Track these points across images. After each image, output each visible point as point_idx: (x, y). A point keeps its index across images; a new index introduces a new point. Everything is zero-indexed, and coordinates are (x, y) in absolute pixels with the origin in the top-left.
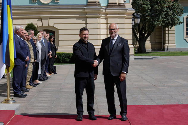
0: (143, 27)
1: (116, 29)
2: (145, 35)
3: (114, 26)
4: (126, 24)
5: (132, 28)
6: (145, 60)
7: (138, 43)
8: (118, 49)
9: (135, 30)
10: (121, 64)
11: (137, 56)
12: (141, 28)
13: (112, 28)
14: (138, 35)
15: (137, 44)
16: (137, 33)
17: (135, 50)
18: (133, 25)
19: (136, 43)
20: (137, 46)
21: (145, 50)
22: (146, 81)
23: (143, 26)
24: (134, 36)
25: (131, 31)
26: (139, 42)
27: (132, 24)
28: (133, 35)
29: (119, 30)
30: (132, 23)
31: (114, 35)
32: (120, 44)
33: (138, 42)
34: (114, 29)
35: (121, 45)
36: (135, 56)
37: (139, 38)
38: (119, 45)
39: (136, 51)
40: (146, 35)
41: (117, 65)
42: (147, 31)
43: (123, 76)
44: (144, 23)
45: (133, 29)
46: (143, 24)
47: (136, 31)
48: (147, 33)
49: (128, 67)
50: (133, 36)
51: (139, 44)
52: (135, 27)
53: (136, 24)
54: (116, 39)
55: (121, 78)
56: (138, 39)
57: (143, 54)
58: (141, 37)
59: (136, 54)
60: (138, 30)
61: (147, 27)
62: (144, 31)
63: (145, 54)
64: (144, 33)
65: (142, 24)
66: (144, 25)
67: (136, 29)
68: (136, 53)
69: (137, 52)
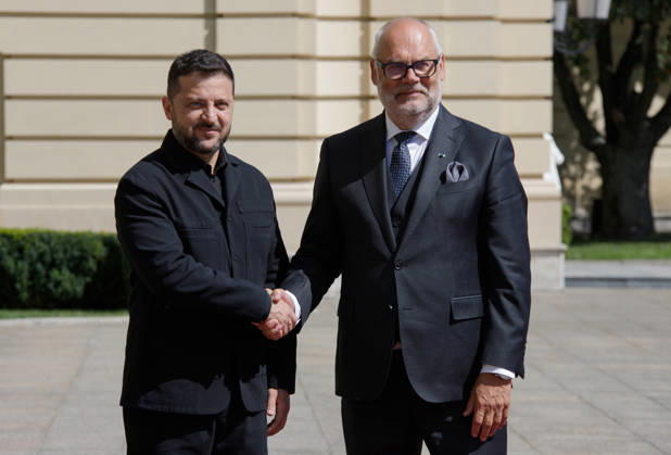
0: (632, 47)
1: (436, 62)
2: (648, 105)
4: (505, 21)
5: (549, 52)
6: (646, 292)
7: (592, 165)
8: (451, 204)
9: (576, 70)
10: (476, 312)
11: (584, 258)
12: (618, 50)
13: (405, 54)
14: (596, 105)
15: (584, 170)
16: (586, 87)
17: (568, 218)
18: (557, 34)
19: (582, 164)
20: (586, 189)
21: (650, 220)
23: (636, 32)
24: (566, 116)
25: (542, 78)
26: (600, 159)
27: (548, 21)
28: (562, 105)
30: (549, 15)
31: (419, 103)
32: (461, 170)
33: (591, 155)
34: (418, 64)
35: (472, 174)
36: (567, 258)
37: (600, 125)
38: (454, 176)
39: (577, 226)
40: (657, 104)
41: (452, 321)
42: (664, 77)
43: (493, 403)
44: (640, 15)
45: (558, 60)
46: (638, 25)
47: (585, 74)
48: (665, 87)
49: (522, 333)
50: (556, 110)
51: (603, 172)
52: (572, 44)
53: (585, 21)
54: (427, 136)
55: (480, 417)
56: (597, 134)
57: (627, 249)
58: (619, 116)
59: (577, 250)
60: (593, 66)
61: (663, 46)
62: (639, 72)
63: (650, 249)
64: (639, 88)
65: (629, 25)
66: (647, 27)
67: (580, 61)
68: (576, 240)
69: (588, 230)
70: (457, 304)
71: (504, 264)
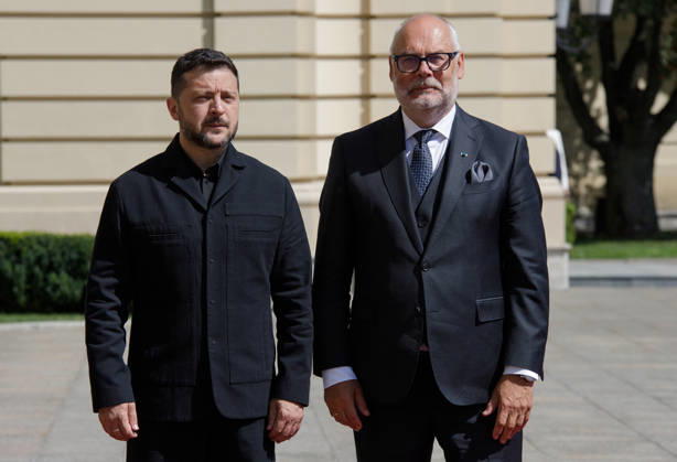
0: (635, 44)
2: (651, 102)
3: (437, 33)
4: (507, 18)
5: (551, 48)
6: (653, 292)
7: (595, 163)
9: (579, 67)
10: (498, 315)
11: (588, 257)
12: (621, 47)
14: (600, 102)
15: (587, 169)
16: (589, 84)
17: (572, 217)
18: (559, 32)
19: (586, 161)
20: (590, 188)
21: (655, 218)
22: (658, 445)
23: (639, 30)
24: (569, 113)
25: (545, 75)
26: (604, 157)
27: (551, 18)
28: (565, 103)
29: (467, 63)
30: (551, 12)
32: (486, 170)
33: (595, 154)
34: (432, 57)
35: (496, 174)
36: (572, 257)
37: (604, 122)
38: (479, 176)
39: (581, 225)
40: (661, 101)
41: (478, 323)
42: (667, 73)
43: (517, 405)
44: (643, 11)
45: (561, 57)
46: (641, 21)
47: (587, 72)
48: (669, 84)
50: (559, 109)
51: (607, 170)
52: (576, 41)
53: (588, 17)
54: (447, 134)
55: (503, 419)
56: (600, 131)
57: (631, 247)
58: (622, 114)
59: (581, 249)
60: (596, 64)
61: (667, 42)
62: (643, 68)
63: (654, 247)
64: (642, 85)
65: (631, 20)
66: (650, 23)
67: (582, 57)
68: (579, 239)
69: (592, 228)
70: (482, 305)
71: (526, 264)
